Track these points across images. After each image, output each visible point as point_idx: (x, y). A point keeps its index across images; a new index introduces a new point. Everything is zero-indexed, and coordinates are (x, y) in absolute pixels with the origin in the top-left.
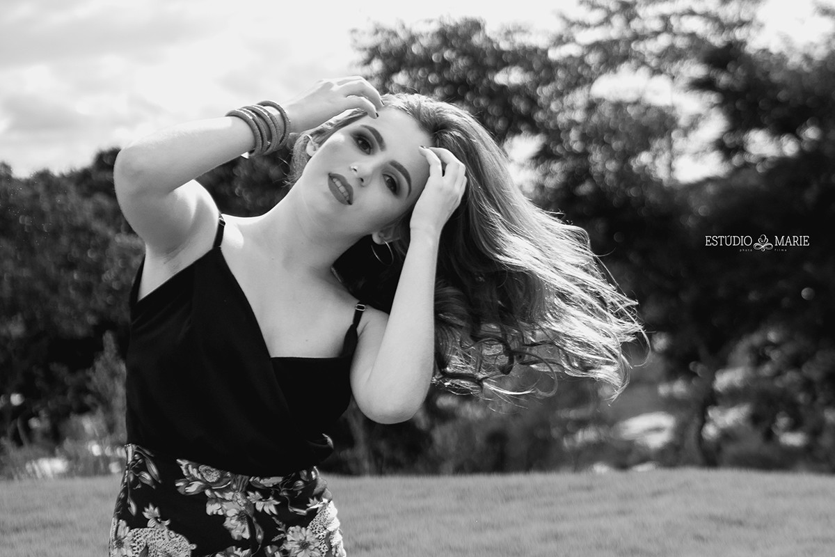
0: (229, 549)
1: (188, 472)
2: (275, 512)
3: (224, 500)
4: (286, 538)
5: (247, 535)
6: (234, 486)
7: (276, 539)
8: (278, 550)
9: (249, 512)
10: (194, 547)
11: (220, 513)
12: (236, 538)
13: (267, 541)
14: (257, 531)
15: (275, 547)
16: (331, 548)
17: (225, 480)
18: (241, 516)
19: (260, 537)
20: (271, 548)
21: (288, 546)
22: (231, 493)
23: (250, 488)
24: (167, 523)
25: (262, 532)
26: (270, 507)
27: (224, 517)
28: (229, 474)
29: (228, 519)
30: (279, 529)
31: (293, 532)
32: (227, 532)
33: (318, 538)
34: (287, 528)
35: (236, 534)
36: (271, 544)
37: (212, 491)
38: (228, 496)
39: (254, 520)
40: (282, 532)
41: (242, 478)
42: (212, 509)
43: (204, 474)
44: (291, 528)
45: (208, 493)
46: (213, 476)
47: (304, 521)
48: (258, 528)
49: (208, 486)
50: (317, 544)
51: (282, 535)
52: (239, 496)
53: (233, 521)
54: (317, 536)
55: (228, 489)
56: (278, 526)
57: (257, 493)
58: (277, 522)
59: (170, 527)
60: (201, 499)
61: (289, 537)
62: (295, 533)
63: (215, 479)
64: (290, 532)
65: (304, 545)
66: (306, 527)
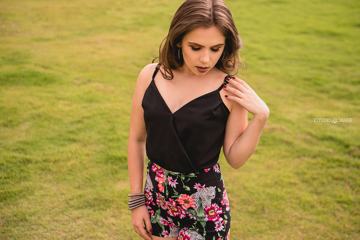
2: (175, 187)
4: (178, 198)
5: (163, 192)
6: (164, 173)
7: (173, 197)
8: (174, 201)
9: (166, 184)
11: (158, 181)
12: (160, 191)
13: (170, 196)
14: (167, 192)
17: (162, 169)
18: (163, 185)
21: (179, 201)
23: (170, 175)
25: (168, 193)
26: (174, 185)
27: (158, 183)
30: (175, 194)
31: (182, 196)
32: (158, 188)
34: (179, 195)
35: (160, 189)
36: (171, 198)
37: (158, 172)
38: (162, 176)
39: (167, 187)
40: (176, 195)
41: (166, 171)
42: (156, 179)
44: (182, 195)
47: (189, 193)
48: (167, 191)
49: (158, 170)
50: (194, 203)
52: (165, 177)
53: (160, 185)
54: (194, 200)
55: (162, 173)
57: (171, 177)
58: (175, 191)
61: (180, 197)
62: (184, 197)
63: (160, 168)
65: (186, 202)
66: (190, 196)
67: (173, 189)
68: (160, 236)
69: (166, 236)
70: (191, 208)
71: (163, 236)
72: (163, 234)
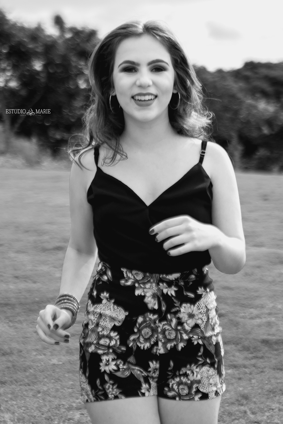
0: (146, 315)
1: (127, 275)
2: (174, 295)
3: (145, 288)
4: (180, 311)
5: (156, 307)
6: (152, 281)
7: (174, 310)
8: (175, 317)
9: (159, 294)
10: (127, 313)
11: (143, 294)
12: (150, 308)
13: (168, 311)
14: (162, 305)
15: (173, 315)
16: (208, 319)
17: (146, 278)
18: (154, 296)
19: (164, 309)
20: (170, 316)
21: (181, 315)
22: (149, 284)
23: (161, 281)
24: (113, 301)
25: (165, 306)
26: (172, 291)
27: (144, 297)
28: (148, 274)
29: (146, 298)
30: (176, 305)
31: (185, 307)
32: (146, 305)
33: (201, 313)
34: (181, 305)
35: (150, 306)
36: (171, 313)
37: (139, 284)
38: (148, 286)
39: (161, 298)
40: (178, 307)
41: (155, 276)
42: (138, 292)
43: (135, 276)
44: (184, 305)
45: (137, 285)
46: (140, 276)
47: (193, 301)
48: (163, 303)
49: (137, 281)
50: (200, 316)
51: (178, 308)
52: (154, 285)
53: (150, 299)
54: (200, 311)
55: (149, 281)
56: (175, 303)
57: (165, 284)
58: (175, 300)
59: (115, 303)
60: (133, 288)
61: (182, 310)
62: (187, 308)
63: (141, 278)
64: (183, 307)
65: (191, 316)
66: (194, 305)
67: (173, 298)
68: (140, 394)
69: (147, 394)
70: (197, 326)
71: (143, 394)
72: (143, 391)
